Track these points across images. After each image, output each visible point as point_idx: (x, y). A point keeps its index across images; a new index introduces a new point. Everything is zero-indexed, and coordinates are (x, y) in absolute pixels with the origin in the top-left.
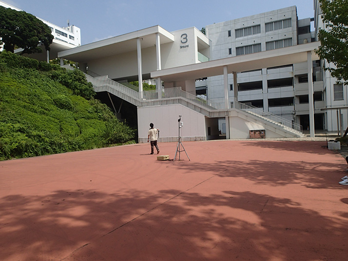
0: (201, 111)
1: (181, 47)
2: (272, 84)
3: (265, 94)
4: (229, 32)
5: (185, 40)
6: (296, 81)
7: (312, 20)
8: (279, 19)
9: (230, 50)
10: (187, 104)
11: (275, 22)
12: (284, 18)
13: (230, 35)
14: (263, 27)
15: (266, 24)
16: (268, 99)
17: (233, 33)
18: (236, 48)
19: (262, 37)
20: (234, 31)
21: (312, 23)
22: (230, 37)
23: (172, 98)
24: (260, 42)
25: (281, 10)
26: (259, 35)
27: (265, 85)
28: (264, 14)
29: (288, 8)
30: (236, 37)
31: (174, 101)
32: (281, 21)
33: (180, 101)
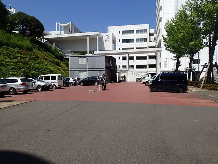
1: (106, 41)
2: (138, 58)
3: (135, 62)
4: (119, 31)
5: (108, 38)
6: (148, 58)
8: (142, 29)
9: (119, 40)
11: (140, 30)
12: (144, 29)
13: (119, 33)
14: (135, 32)
15: (136, 30)
16: (136, 65)
18: (122, 40)
19: (134, 36)
20: (122, 31)
24: (133, 38)
27: (135, 58)
29: (146, 25)
30: (122, 34)
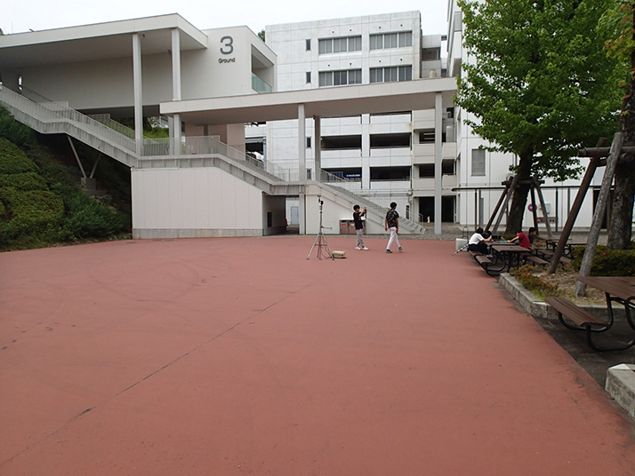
0: (256, 182)
1: (221, 61)
2: (379, 141)
3: (367, 158)
4: (308, 42)
5: (228, 49)
6: (415, 139)
7: (444, 38)
8: (392, 31)
9: (309, 74)
10: (231, 169)
11: (386, 34)
12: (401, 29)
13: (308, 48)
14: (366, 40)
15: (371, 36)
16: (371, 168)
17: (315, 44)
18: (320, 73)
19: (364, 59)
20: (317, 41)
21: (444, 44)
22: (309, 52)
23: (202, 156)
24: (359, 67)
25: (396, 15)
26: (359, 53)
27: (366, 142)
28: (369, 17)
29: (408, 14)
30: (320, 53)
31: (205, 162)
32: (396, 33)
33: (216, 162)
